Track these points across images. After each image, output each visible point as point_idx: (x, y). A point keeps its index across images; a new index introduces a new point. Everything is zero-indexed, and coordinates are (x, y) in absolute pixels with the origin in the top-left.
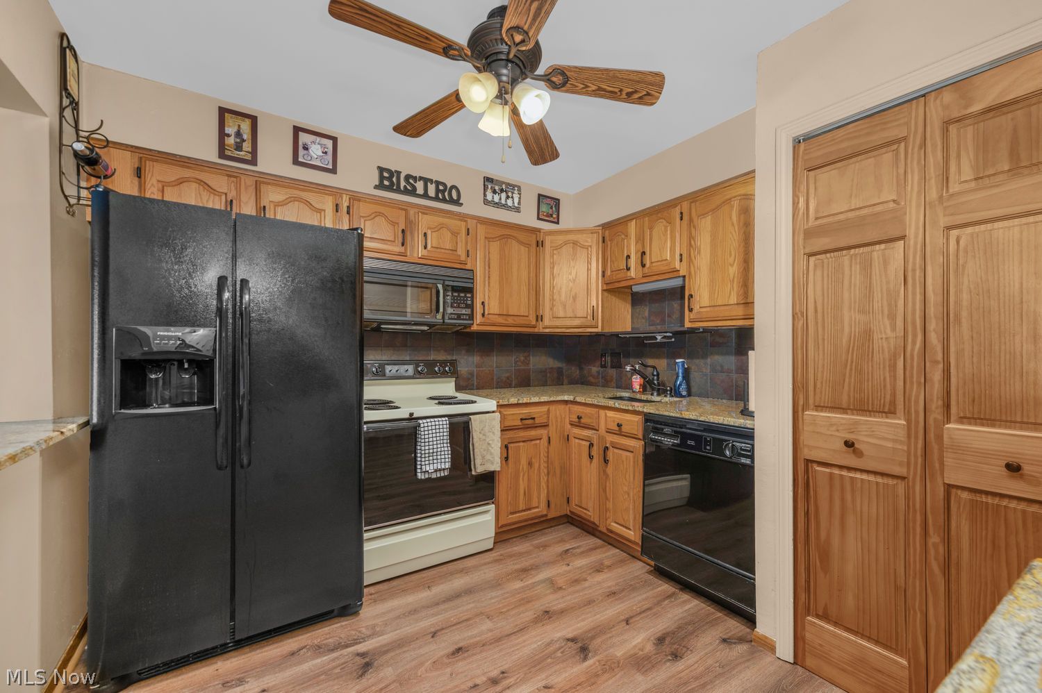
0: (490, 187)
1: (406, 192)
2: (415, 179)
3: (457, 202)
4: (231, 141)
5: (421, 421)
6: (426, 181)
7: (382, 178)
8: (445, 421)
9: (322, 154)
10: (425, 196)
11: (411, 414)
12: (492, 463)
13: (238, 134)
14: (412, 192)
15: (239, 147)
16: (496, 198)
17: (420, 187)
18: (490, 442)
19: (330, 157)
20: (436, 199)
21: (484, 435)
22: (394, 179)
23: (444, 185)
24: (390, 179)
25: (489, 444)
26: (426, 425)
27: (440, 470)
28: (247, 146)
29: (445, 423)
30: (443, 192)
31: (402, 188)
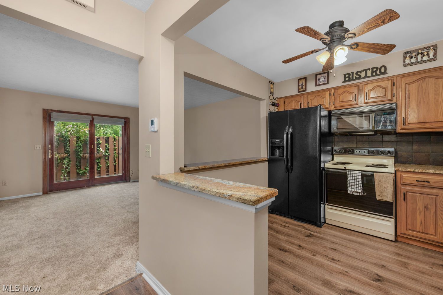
0: (408, 56)
1: (356, 79)
2: (360, 72)
3: (385, 73)
4: (300, 87)
5: (348, 171)
6: (366, 71)
7: (345, 78)
8: (360, 173)
9: (324, 79)
10: (366, 76)
11: (345, 168)
12: (387, 197)
13: (302, 84)
14: (360, 77)
15: (302, 88)
16: (413, 60)
17: (363, 75)
18: (386, 187)
19: (326, 79)
20: (372, 76)
21: (382, 183)
22: (351, 77)
23: (377, 68)
24: (349, 77)
25: (385, 188)
26: (349, 172)
27: (358, 192)
28: (304, 87)
29: (359, 173)
30: (376, 72)
31: (354, 78)
